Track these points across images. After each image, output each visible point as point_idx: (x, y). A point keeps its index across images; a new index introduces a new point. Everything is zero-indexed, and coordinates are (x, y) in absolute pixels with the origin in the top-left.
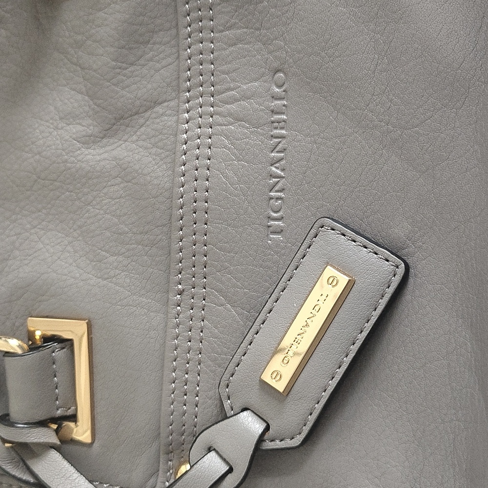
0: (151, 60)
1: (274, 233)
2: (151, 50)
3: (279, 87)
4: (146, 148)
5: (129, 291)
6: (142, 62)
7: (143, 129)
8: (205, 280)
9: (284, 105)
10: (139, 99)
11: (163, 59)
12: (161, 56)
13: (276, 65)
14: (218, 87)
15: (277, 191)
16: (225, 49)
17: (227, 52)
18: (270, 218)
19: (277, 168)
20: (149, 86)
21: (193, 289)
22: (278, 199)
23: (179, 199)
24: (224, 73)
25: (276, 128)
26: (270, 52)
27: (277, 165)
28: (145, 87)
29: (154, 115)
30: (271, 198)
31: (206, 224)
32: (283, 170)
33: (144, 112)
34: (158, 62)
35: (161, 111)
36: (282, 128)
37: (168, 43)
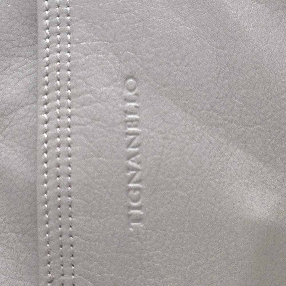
0: (16, 70)
1: (134, 221)
2: (16, 62)
3: (131, 90)
4: (12, 147)
5: (6, 275)
6: (7, 72)
7: (8, 129)
8: (73, 268)
9: (136, 107)
10: (4, 103)
11: (26, 69)
12: (25, 66)
13: (127, 72)
14: (74, 90)
15: (135, 182)
16: (80, 58)
17: (83, 60)
18: (130, 208)
19: (133, 161)
20: (13, 92)
21: (62, 277)
22: (136, 189)
23: (43, 195)
24: (79, 78)
25: (130, 126)
26: (122, 62)
27: (133, 159)
28: (9, 93)
29: (17, 117)
30: (130, 189)
31: (70, 216)
32: (139, 163)
33: (8, 114)
34: (22, 71)
35: (23, 113)
36: (135, 126)
37: (31, 56)
